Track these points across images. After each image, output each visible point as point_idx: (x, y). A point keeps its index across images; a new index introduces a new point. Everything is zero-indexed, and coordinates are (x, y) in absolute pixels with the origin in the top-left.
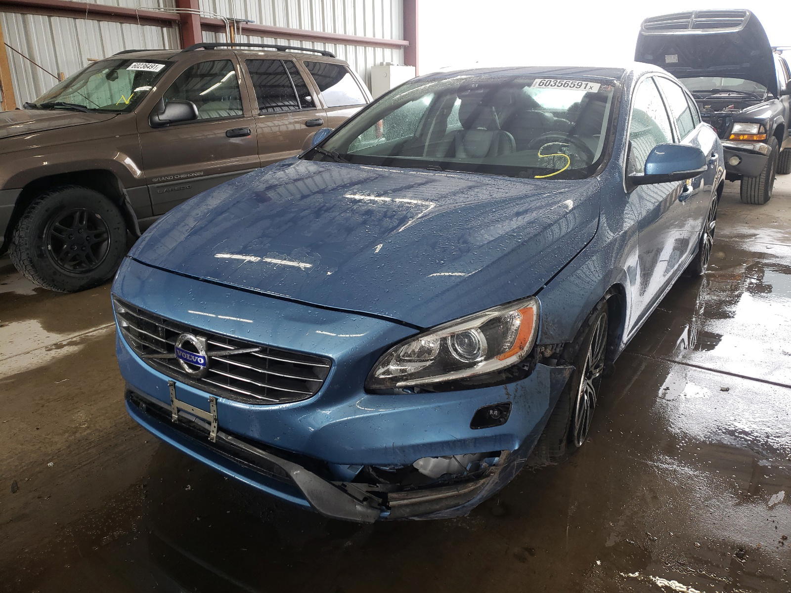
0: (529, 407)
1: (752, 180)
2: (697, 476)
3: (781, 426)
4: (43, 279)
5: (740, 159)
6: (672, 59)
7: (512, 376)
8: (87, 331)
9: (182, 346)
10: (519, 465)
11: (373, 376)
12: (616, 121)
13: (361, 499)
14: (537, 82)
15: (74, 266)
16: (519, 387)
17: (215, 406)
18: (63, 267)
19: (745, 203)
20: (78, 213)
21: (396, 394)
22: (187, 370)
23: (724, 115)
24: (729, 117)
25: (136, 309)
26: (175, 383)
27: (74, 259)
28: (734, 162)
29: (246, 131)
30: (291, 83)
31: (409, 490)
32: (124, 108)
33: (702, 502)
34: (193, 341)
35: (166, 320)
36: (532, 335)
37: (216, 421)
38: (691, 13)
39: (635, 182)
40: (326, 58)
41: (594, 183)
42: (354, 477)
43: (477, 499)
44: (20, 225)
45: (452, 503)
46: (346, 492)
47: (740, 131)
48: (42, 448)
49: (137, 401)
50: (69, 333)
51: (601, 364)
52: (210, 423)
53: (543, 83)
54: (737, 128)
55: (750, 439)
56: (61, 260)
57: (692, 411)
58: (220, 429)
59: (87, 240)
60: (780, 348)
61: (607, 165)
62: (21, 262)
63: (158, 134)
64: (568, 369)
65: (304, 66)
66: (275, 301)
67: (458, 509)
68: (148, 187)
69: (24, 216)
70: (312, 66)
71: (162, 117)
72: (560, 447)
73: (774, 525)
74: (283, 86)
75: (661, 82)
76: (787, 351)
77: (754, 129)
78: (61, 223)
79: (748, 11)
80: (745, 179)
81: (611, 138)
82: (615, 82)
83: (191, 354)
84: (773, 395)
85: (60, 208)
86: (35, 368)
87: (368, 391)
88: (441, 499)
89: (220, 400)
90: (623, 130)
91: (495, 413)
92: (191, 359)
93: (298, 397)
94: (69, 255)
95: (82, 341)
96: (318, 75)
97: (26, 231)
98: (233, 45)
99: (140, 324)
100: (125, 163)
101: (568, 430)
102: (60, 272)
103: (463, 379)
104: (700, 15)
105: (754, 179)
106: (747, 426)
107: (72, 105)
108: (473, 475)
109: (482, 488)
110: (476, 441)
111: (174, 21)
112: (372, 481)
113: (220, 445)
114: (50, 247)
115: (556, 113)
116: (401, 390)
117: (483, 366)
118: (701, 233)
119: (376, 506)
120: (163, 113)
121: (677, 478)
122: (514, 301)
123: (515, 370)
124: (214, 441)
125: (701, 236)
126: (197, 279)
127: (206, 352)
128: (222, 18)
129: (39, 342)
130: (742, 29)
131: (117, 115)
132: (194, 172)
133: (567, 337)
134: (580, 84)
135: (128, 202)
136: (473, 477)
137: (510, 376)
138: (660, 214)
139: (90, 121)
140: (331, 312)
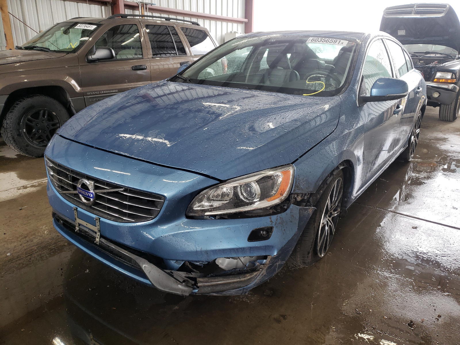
0: (285, 230)
1: (446, 107)
2: (390, 278)
3: (446, 250)
4: (21, 149)
5: (440, 93)
6: (402, 32)
7: (276, 212)
8: (43, 180)
9: (81, 187)
10: (280, 266)
11: (192, 208)
12: (355, 63)
13: (182, 281)
14: (310, 39)
15: (39, 143)
16: (278, 217)
17: (99, 223)
18: (33, 142)
19: (442, 121)
20: (42, 111)
21: (205, 219)
22: (83, 201)
23: (431, 67)
24: (434, 68)
25: (57, 164)
26: (77, 208)
27: (39, 138)
28: (436, 95)
29: (144, 67)
30: (172, 40)
31: (210, 277)
32: (72, 50)
33: (392, 293)
34: (87, 183)
35: (73, 171)
36: (289, 187)
37: (99, 231)
38: (414, 5)
39: (364, 100)
40: (194, 25)
41: (337, 99)
42: (178, 268)
43: (252, 284)
44: (7, 116)
45: (237, 286)
46: (172, 276)
47: (440, 77)
48: (5, 245)
49: (58, 219)
50: (32, 180)
51: (338, 209)
52: (96, 233)
53: (314, 40)
54: (439, 75)
55: (426, 257)
56: (32, 138)
57: (393, 239)
58: (101, 236)
59: (47, 127)
60: (451, 205)
61: (347, 89)
62: (8, 138)
63: (91, 66)
64: (311, 210)
65: (180, 29)
66: (133, 161)
67: (240, 290)
68: (84, 98)
69: (9, 111)
70: (185, 30)
71: (94, 57)
72: (308, 256)
73: (434, 308)
74: (168, 42)
75: (387, 43)
76: (455, 207)
77: (449, 76)
78: (31, 116)
79: (448, 5)
80: (442, 106)
81: (351, 73)
82: (357, 40)
83: (85, 191)
84: (443, 232)
85: (31, 107)
86: (9, 199)
87: (188, 217)
88: (230, 283)
89: (102, 219)
90: (359, 69)
91: (264, 233)
92: (85, 194)
93: (146, 219)
94: (36, 135)
95: (39, 185)
96: (189, 36)
97: (11, 120)
98: (143, 16)
99: (58, 173)
100: (72, 83)
101: (313, 246)
102: (30, 145)
103: (245, 212)
104: (420, 6)
105: (447, 106)
106: (425, 249)
107: (41, 47)
108: (250, 270)
109: (255, 278)
110: (251, 249)
111: (109, 2)
112: (189, 271)
113: (101, 246)
114: (24, 130)
115: (327, 62)
116: (208, 217)
117: (258, 205)
118: (410, 135)
119: (190, 285)
120: (94, 54)
121: (379, 278)
122: (279, 166)
123: (279, 208)
124: (98, 243)
125: (409, 137)
126: (92, 147)
127: (94, 190)
128: (137, 2)
129: (14, 185)
130: (444, 15)
131: (67, 54)
132: (112, 90)
133: (312, 190)
134: (336, 41)
135: (72, 106)
136: (249, 271)
137: (275, 211)
138: (383, 121)
139: (52, 57)
140: (166, 168)
